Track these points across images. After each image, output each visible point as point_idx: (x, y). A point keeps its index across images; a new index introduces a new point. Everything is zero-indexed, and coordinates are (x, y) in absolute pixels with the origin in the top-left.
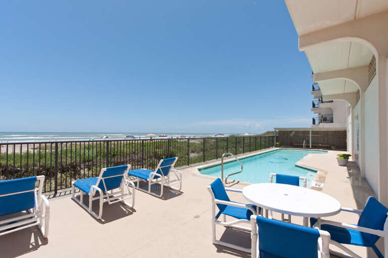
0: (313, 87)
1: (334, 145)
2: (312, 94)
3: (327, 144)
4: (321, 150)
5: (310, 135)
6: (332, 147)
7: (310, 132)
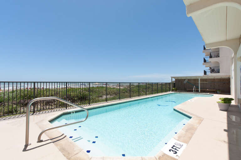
0: (204, 47)
1: (219, 90)
2: (203, 52)
3: (213, 89)
4: (208, 94)
5: (199, 82)
6: (218, 92)
7: (199, 80)
